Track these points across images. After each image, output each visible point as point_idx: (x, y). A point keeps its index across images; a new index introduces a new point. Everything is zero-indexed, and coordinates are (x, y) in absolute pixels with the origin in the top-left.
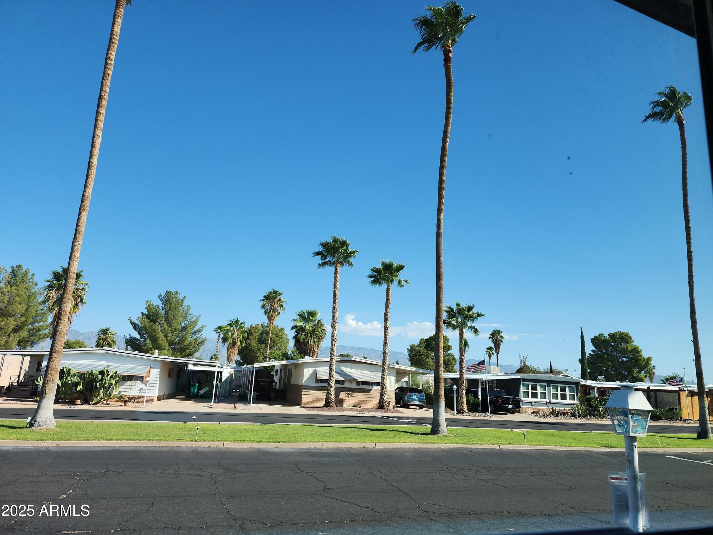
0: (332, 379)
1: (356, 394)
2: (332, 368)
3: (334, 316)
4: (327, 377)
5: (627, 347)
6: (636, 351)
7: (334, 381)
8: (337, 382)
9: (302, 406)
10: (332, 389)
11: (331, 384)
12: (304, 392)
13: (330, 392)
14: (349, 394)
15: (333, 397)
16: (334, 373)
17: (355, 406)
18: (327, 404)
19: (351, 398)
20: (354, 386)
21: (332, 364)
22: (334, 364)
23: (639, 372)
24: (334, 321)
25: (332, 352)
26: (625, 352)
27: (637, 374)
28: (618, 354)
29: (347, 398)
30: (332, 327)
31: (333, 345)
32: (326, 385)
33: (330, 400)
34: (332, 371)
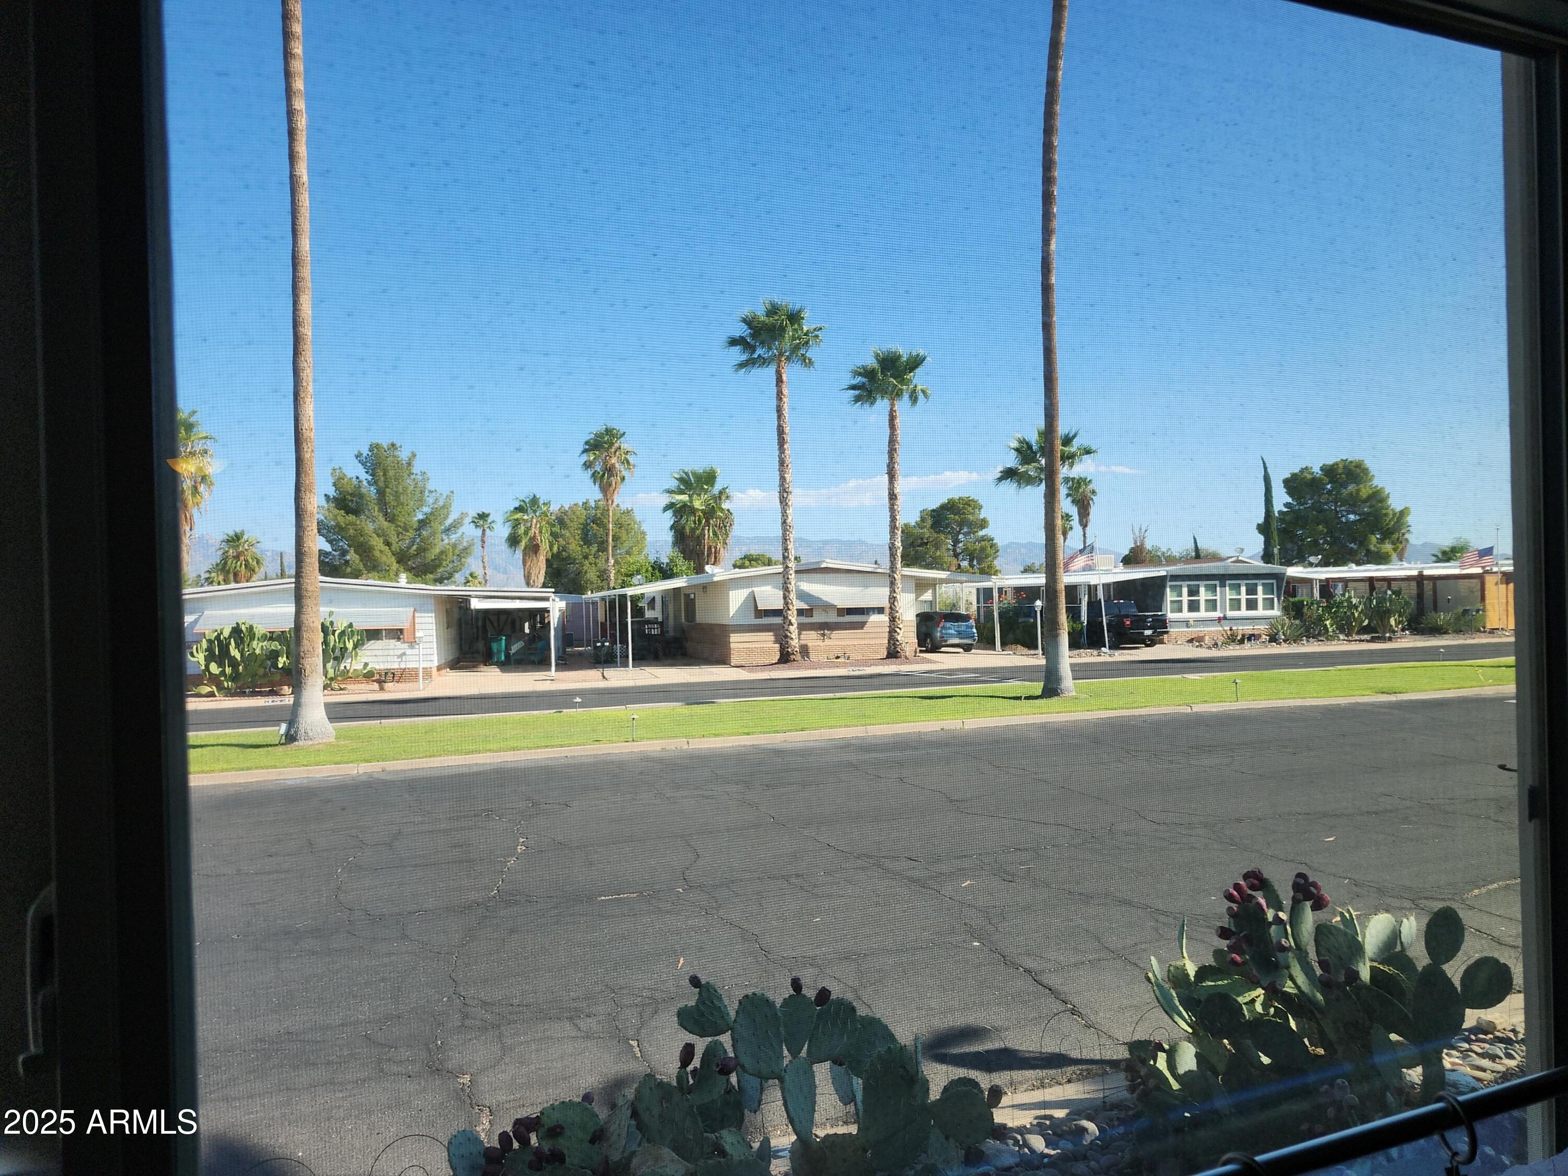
0: (791, 607)
1: (836, 634)
2: (789, 586)
3: (783, 479)
4: (779, 605)
5: (1358, 491)
6: (1377, 497)
7: (795, 612)
8: (800, 612)
9: (732, 664)
10: (792, 628)
11: (790, 618)
12: (734, 638)
13: (789, 634)
14: (823, 635)
15: (795, 643)
16: (793, 596)
17: (838, 657)
18: (785, 658)
19: (828, 642)
20: (833, 618)
21: (788, 578)
22: (792, 576)
23: (1382, 541)
24: (785, 491)
25: (786, 554)
26: (1353, 503)
27: (1378, 545)
28: (1341, 506)
29: (820, 643)
30: (781, 502)
31: (786, 540)
32: (778, 620)
33: (789, 650)
34: (789, 592)
